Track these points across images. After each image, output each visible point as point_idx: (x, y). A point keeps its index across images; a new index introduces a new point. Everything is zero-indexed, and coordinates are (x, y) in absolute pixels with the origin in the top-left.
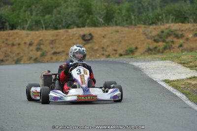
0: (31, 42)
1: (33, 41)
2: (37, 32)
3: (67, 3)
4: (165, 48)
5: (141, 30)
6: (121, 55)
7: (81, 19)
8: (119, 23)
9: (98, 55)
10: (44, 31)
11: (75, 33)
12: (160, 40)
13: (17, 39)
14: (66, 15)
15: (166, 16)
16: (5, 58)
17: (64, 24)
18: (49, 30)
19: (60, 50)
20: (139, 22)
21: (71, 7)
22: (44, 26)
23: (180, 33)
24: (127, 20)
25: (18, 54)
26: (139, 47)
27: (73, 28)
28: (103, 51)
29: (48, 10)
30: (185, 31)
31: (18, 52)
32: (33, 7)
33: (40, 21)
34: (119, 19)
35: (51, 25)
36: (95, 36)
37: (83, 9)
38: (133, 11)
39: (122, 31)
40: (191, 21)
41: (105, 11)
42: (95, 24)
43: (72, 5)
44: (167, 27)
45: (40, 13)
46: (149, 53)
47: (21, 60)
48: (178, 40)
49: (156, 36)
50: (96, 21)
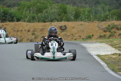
0: (29, 29)
2: (33, 24)
3: (52, 6)
4: (110, 36)
5: (96, 24)
6: (83, 39)
7: (60, 16)
8: (83, 20)
9: (69, 39)
10: (37, 23)
11: (56, 25)
12: (107, 31)
13: (21, 27)
14: (51, 14)
15: (112, 16)
17: (49, 19)
18: (41, 22)
20: (95, 20)
21: (54, 9)
22: (37, 20)
23: (120, 27)
24: (88, 18)
25: (21, 36)
26: (94, 34)
27: (55, 22)
28: (72, 36)
29: (40, 10)
31: (21, 35)
32: (31, 8)
33: (35, 17)
34: (83, 17)
35: (41, 20)
36: (68, 27)
37: (61, 10)
38: (92, 13)
39: (84, 25)
41: (75, 12)
42: (68, 20)
43: (55, 7)
44: (112, 23)
45: (35, 12)
46: (100, 38)
47: (22, 40)
48: (118, 31)
49: (105, 28)
50: (69, 18)
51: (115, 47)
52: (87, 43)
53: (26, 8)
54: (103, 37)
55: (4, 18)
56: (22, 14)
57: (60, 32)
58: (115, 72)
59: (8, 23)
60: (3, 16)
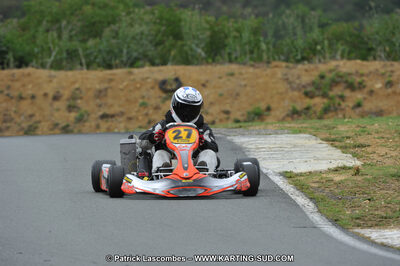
0: (58, 92)
1: (62, 91)
2: (70, 73)
3: (132, 15)
4: (326, 110)
5: (279, 73)
6: (237, 121)
7: (160, 48)
8: (236, 58)
10: (85, 71)
11: (146, 75)
12: (317, 93)
13: (30, 86)
14: (128, 40)
15: (330, 45)
16: (4, 124)
17: (124, 59)
18: (96, 69)
19: (115, 109)
20: (276, 57)
21: (141, 25)
22: (84, 61)
23: (358, 80)
24: (252, 52)
25: (31, 116)
26: (273, 106)
27: (142, 66)
29: (93, 30)
30: (367, 75)
31: (30, 112)
32: (64, 23)
33: (76, 51)
34: (235, 50)
35: (98, 60)
36: (187, 83)
37: (163, 28)
38: (265, 36)
39: (241, 74)
40: (380, 57)
41: (208, 33)
42: (187, 60)
43: (142, 19)
44: (332, 67)
45: (76, 35)
46: (293, 118)
47: (36, 128)
48: (353, 94)
49: (309, 85)
50: (189, 52)
51: (341, 148)
52: (250, 134)
53: (48, 21)
54: (303, 116)
56: (34, 42)
57: (159, 100)
58: (343, 228)
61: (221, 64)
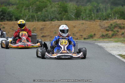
2: (32, 23)
3: (52, 5)
4: (113, 35)
5: (98, 23)
6: (85, 39)
7: (60, 15)
8: (84, 19)
10: (37, 22)
11: (56, 24)
12: (110, 30)
14: (50, 12)
15: (114, 15)
17: (49, 18)
18: (40, 22)
19: (47, 34)
20: (97, 18)
21: (54, 8)
22: (36, 19)
23: (123, 26)
24: (89, 17)
26: (96, 34)
27: (55, 21)
28: (74, 36)
29: (39, 9)
32: (30, 7)
33: (34, 16)
34: (84, 16)
35: (41, 19)
37: (62, 9)
38: (93, 11)
39: (86, 24)
41: (75, 11)
42: (69, 19)
43: (55, 6)
44: (114, 22)
45: (34, 11)
46: (102, 38)
48: (121, 30)
49: (107, 27)
50: (70, 17)
53: (25, 6)
54: (106, 37)
55: (2, 17)
56: (21, 13)
59: (6, 22)
60: (1, 15)
61: (79, 20)
